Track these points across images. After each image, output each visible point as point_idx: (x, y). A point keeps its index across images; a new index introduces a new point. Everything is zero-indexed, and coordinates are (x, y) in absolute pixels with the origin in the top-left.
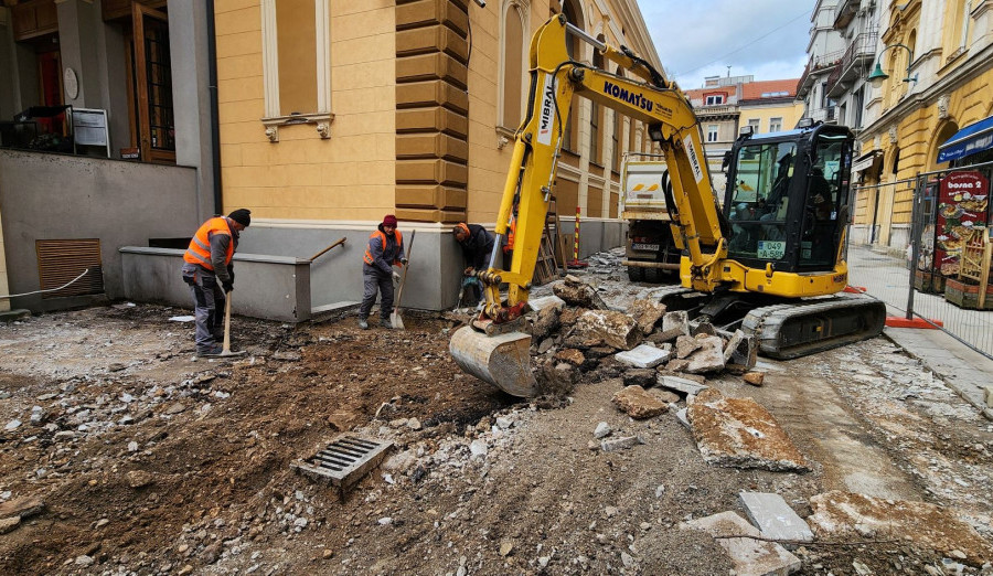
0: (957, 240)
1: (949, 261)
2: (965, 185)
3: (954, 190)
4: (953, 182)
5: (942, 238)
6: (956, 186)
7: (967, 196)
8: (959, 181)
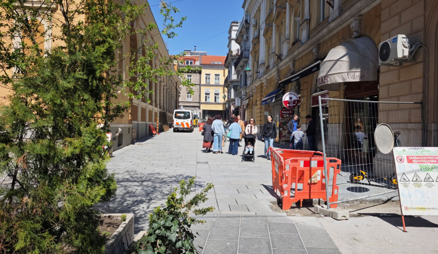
0: (285, 130)
1: (283, 137)
2: (287, 112)
3: (284, 114)
4: (284, 111)
5: (281, 129)
6: (285, 112)
7: (288, 115)
8: (285, 111)
